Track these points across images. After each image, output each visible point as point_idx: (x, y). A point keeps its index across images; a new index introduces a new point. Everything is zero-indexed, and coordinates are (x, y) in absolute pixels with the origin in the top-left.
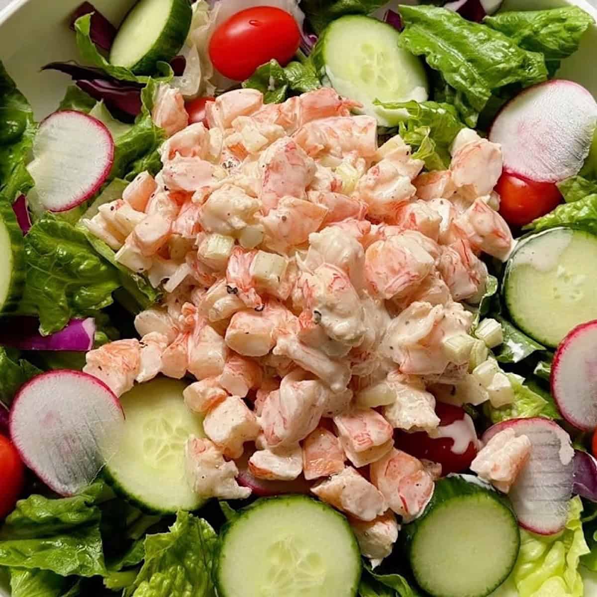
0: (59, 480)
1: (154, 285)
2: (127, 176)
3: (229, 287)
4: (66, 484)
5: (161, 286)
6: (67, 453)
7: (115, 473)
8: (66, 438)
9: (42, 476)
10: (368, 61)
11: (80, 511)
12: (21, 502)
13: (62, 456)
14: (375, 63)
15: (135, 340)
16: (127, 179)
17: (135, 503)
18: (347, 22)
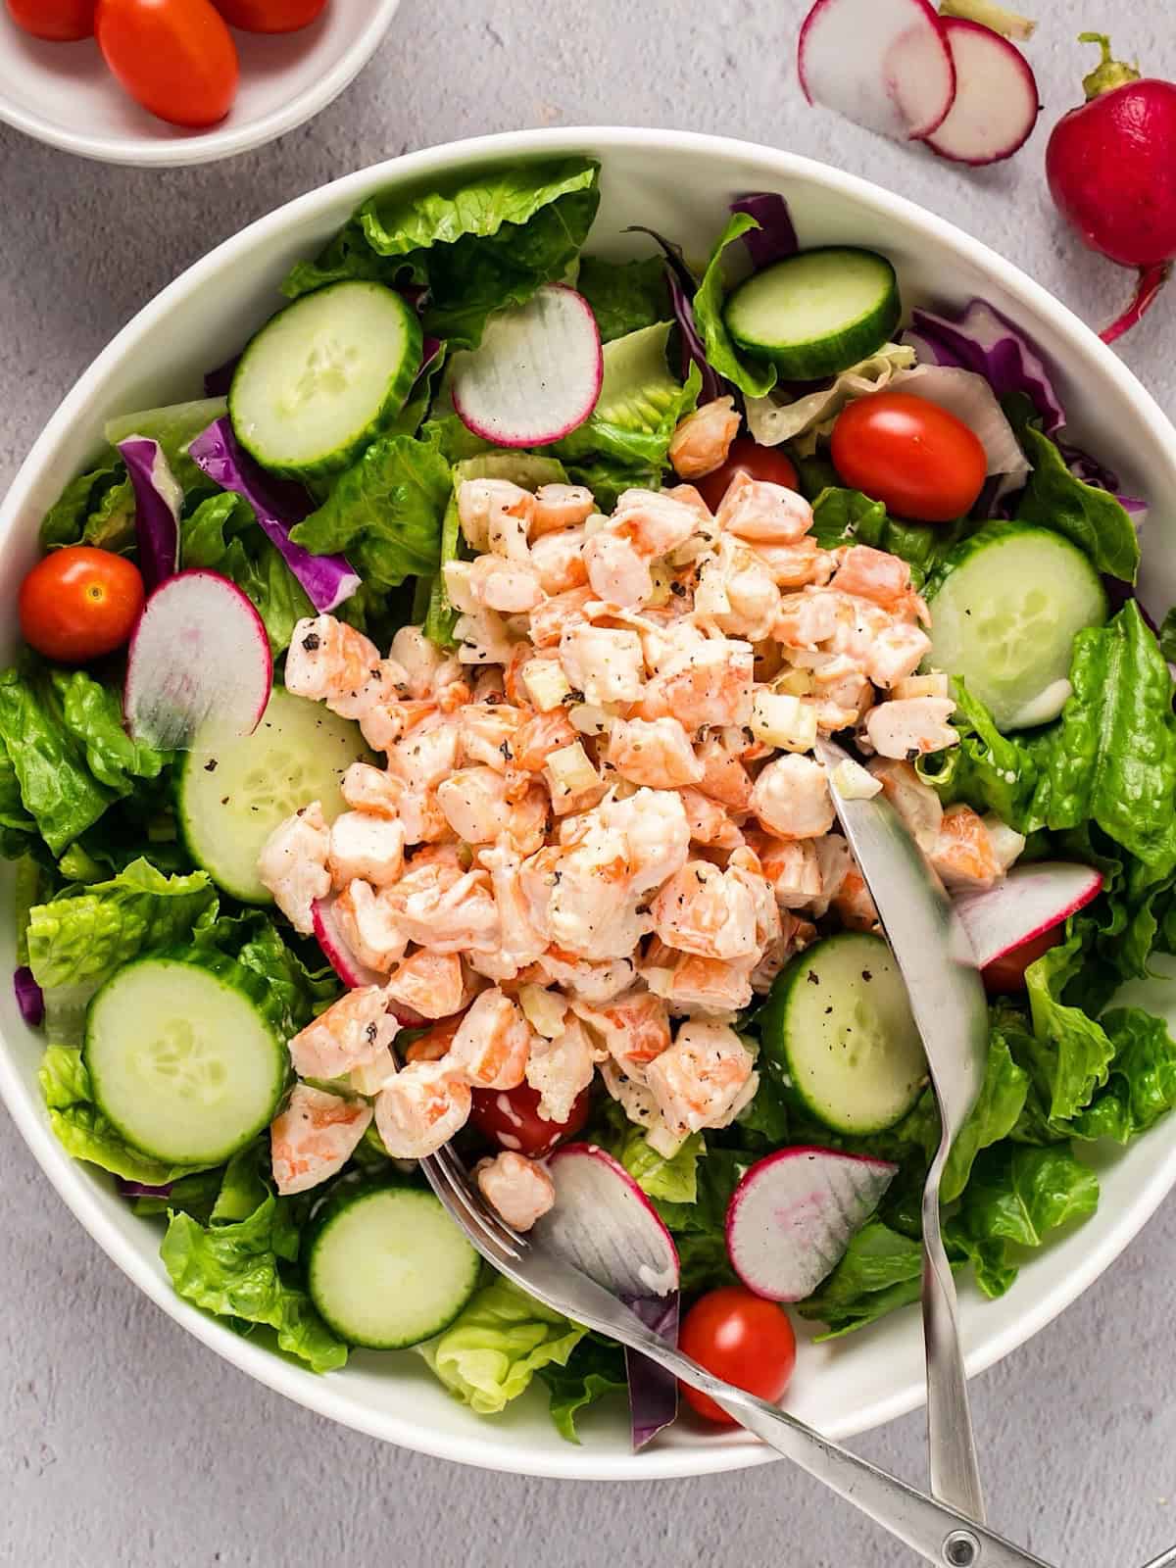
0: (139, 704)
1: (457, 634)
2: (574, 468)
3: (506, 744)
4: (140, 716)
5: (458, 643)
6: (171, 691)
7: (189, 772)
8: (185, 677)
9: (130, 680)
10: (1017, 616)
11: (111, 769)
12: (80, 679)
13: (164, 688)
14: (1021, 625)
15: (378, 654)
16: (570, 475)
17: (177, 821)
18: (1057, 548)
